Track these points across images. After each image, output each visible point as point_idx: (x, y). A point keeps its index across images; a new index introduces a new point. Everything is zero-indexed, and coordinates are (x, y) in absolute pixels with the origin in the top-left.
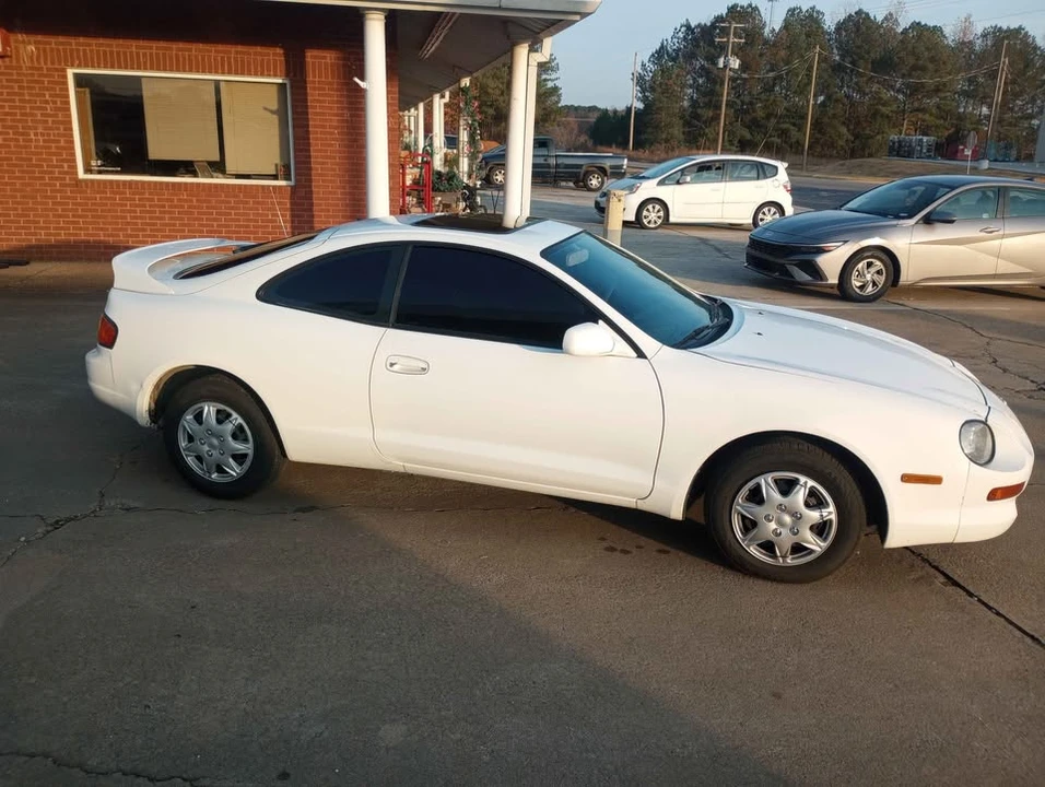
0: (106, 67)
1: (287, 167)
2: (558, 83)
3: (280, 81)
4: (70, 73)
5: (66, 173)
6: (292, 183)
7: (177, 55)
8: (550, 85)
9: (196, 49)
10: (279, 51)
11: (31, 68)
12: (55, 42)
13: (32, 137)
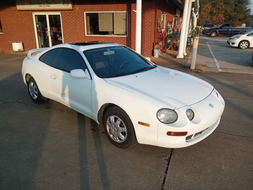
0: (91, 11)
1: (126, 32)
2: (250, 8)
3: (126, 12)
4: (85, 13)
5: (83, 34)
6: (127, 36)
7: (105, 7)
8: (248, 8)
9: (108, 6)
10: (126, 5)
11: (78, 12)
12: (82, 6)
13: (77, 27)
